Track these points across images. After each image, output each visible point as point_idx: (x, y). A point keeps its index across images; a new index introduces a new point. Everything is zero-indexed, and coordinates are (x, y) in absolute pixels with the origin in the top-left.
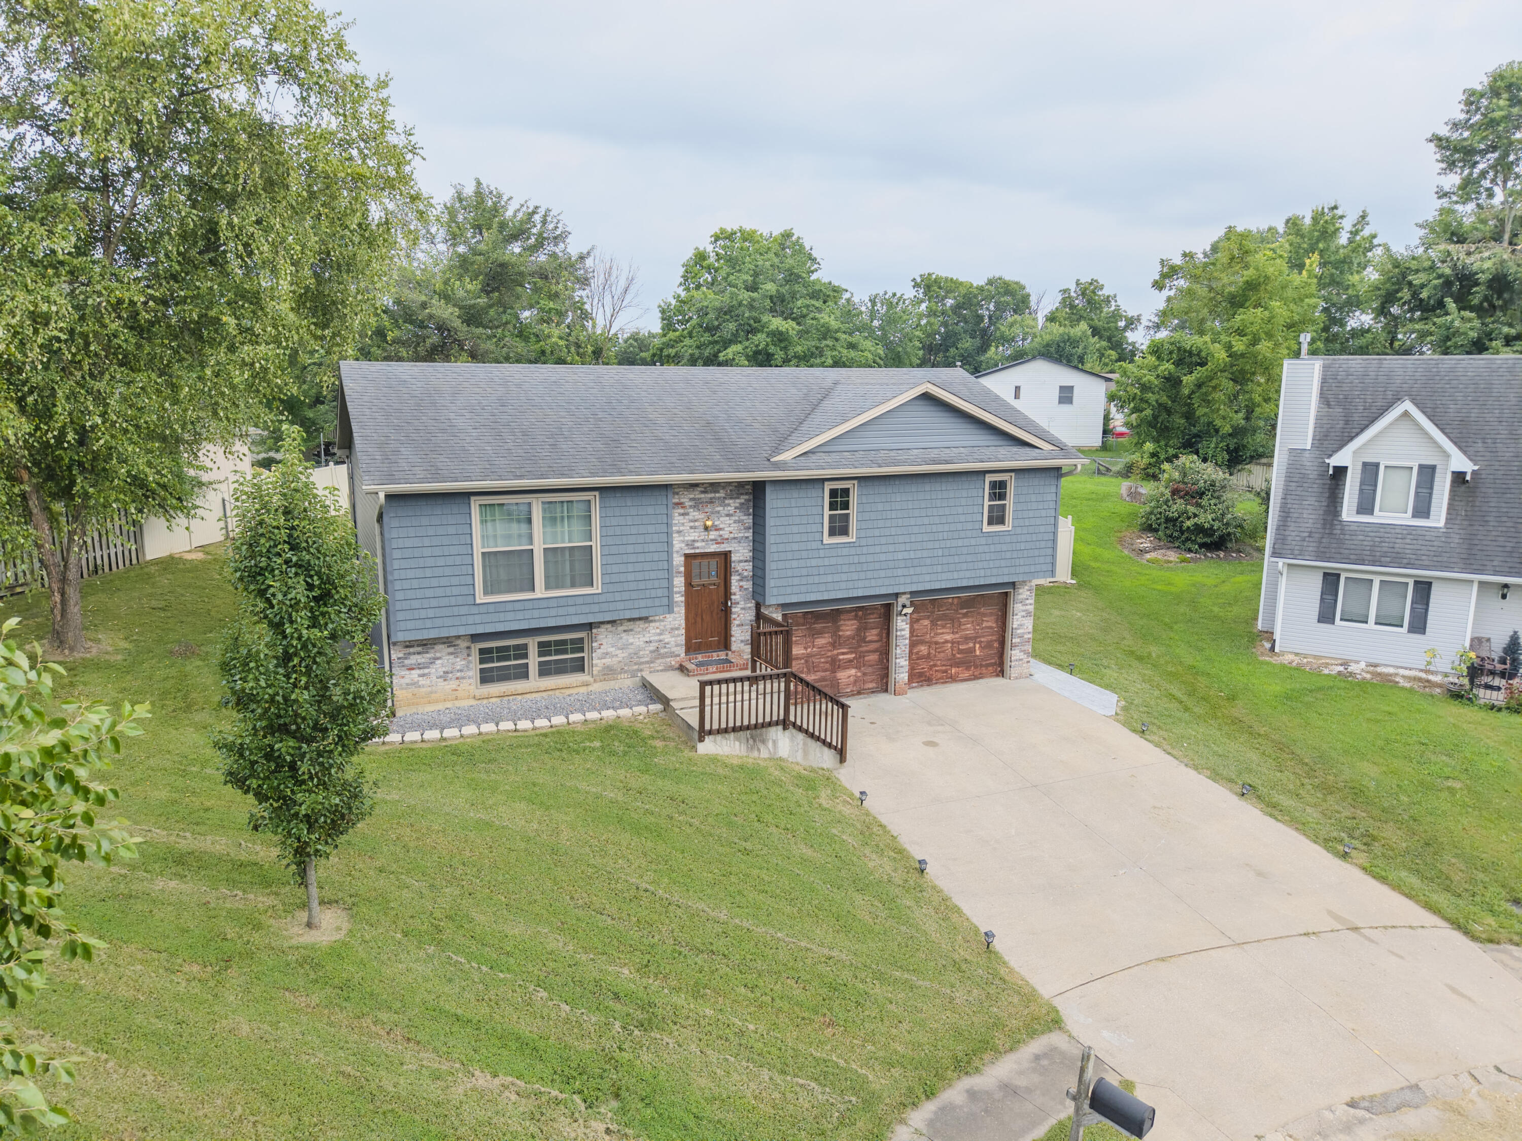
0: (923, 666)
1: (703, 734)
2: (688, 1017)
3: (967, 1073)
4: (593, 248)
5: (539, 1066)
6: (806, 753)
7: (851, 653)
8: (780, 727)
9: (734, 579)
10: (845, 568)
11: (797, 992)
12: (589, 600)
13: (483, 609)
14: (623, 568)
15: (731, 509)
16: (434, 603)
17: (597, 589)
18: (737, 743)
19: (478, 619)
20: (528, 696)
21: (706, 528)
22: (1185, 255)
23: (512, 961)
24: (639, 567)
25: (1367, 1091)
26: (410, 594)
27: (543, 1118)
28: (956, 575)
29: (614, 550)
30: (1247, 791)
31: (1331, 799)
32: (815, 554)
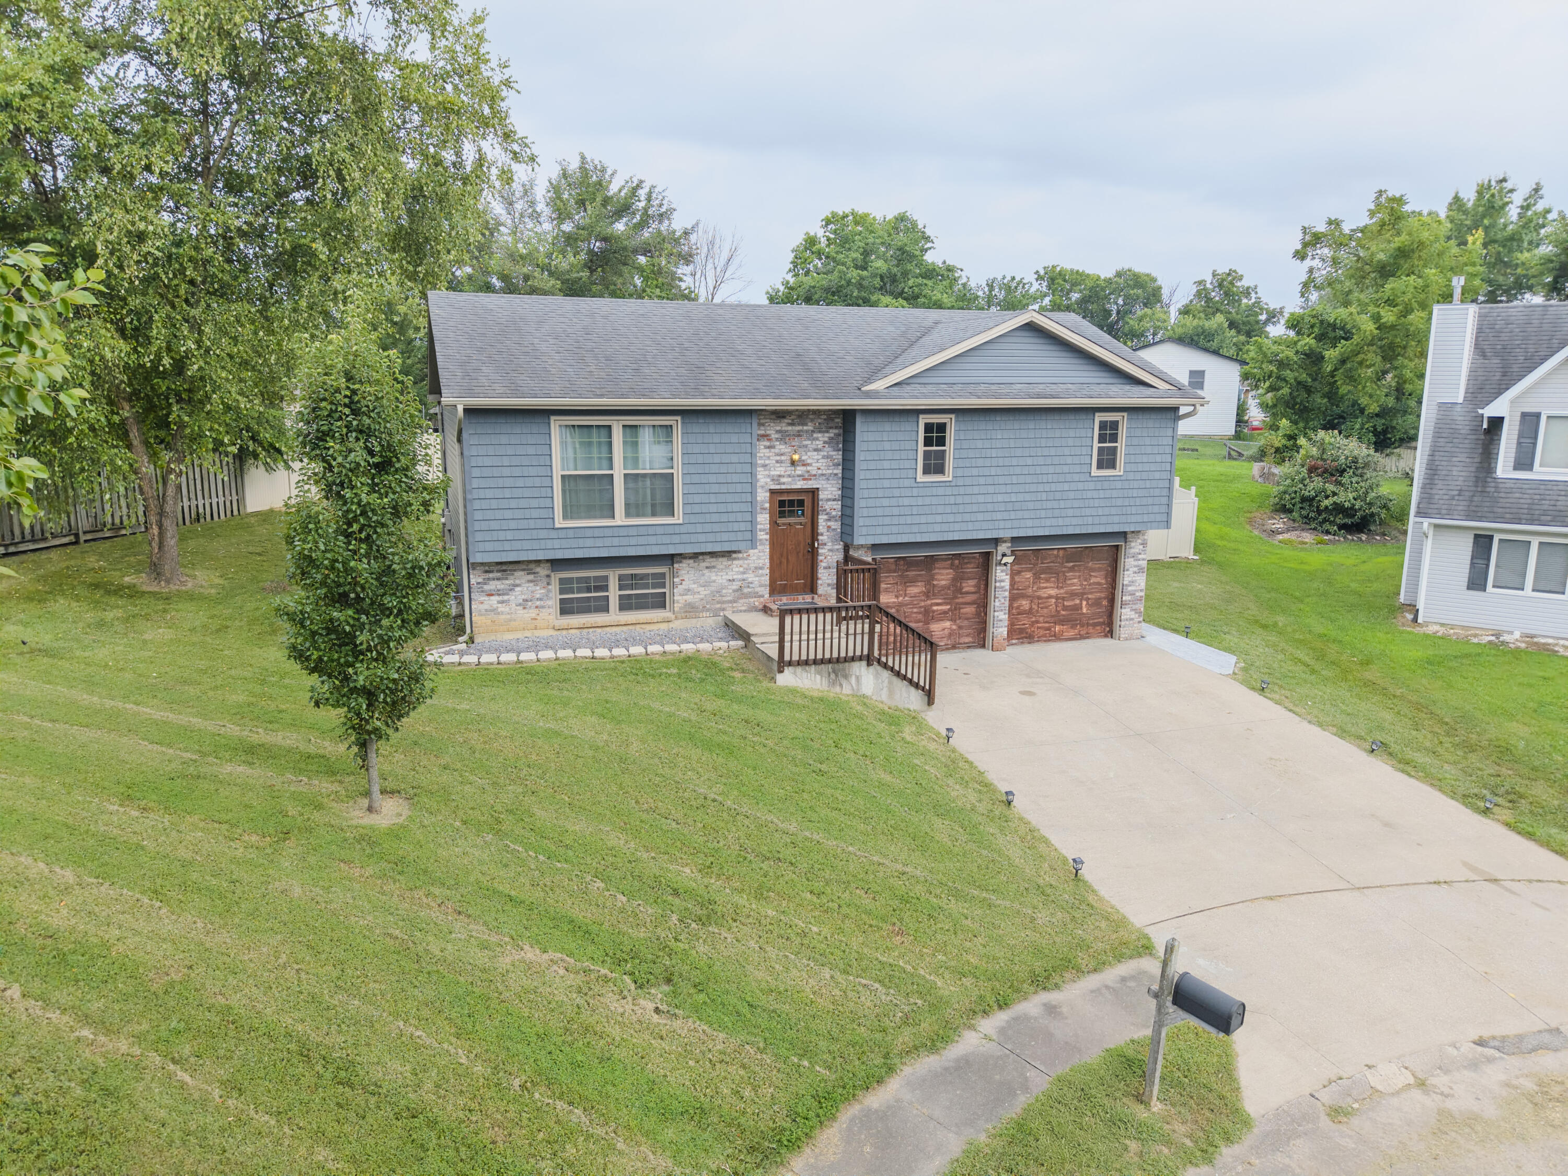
0: (1024, 621)
1: (783, 664)
2: (749, 916)
3: (1044, 989)
4: (697, 224)
5: (591, 948)
6: (891, 693)
7: (946, 604)
8: (864, 663)
9: (822, 518)
10: (940, 509)
11: (867, 901)
12: (670, 530)
13: (562, 534)
14: (705, 498)
15: (819, 444)
16: (513, 524)
17: (678, 518)
18: (818, 677)
19: (557, 544)
20: (608, 629)
21: (793, 463)
22: (1330, 222)
23: (570, 853)
24: (721, 498)
25: (1498, 1031)
26: (489, 515)
27: (591, 993)
28: (1061, 522)
29: (696, 479)
30: (1377, 748)
31: (1473, 757)
32: (908, 492)
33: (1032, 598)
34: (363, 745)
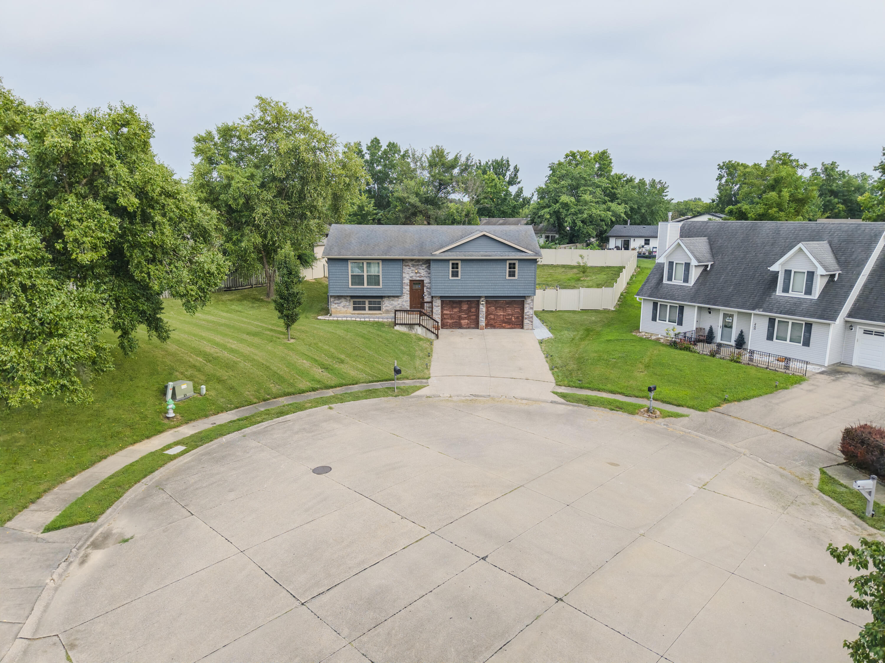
1: (396, 324)
2: (349, 363)
5: (316, 362)
6: (426, 334)
7: (466, 315)
8: (418, 326)
9: (425, 288)
12: (379, 289)
13: (351, 289)
14: (389, 281)
15: (424, 268)
16: (339, 287)
17: (381, 287)
18: (405, 328)
19: (349, 292)
20: (365, 314)
21: (416, 273)
24: (393, 282)
25: (478, 394)
26: (334, 284)
27: (312, 367)
28: (496, 292)
29: (386, 276)
30: (549, 356)
32: (447, 282)
33: (494, 315)
34: (287, 328)
